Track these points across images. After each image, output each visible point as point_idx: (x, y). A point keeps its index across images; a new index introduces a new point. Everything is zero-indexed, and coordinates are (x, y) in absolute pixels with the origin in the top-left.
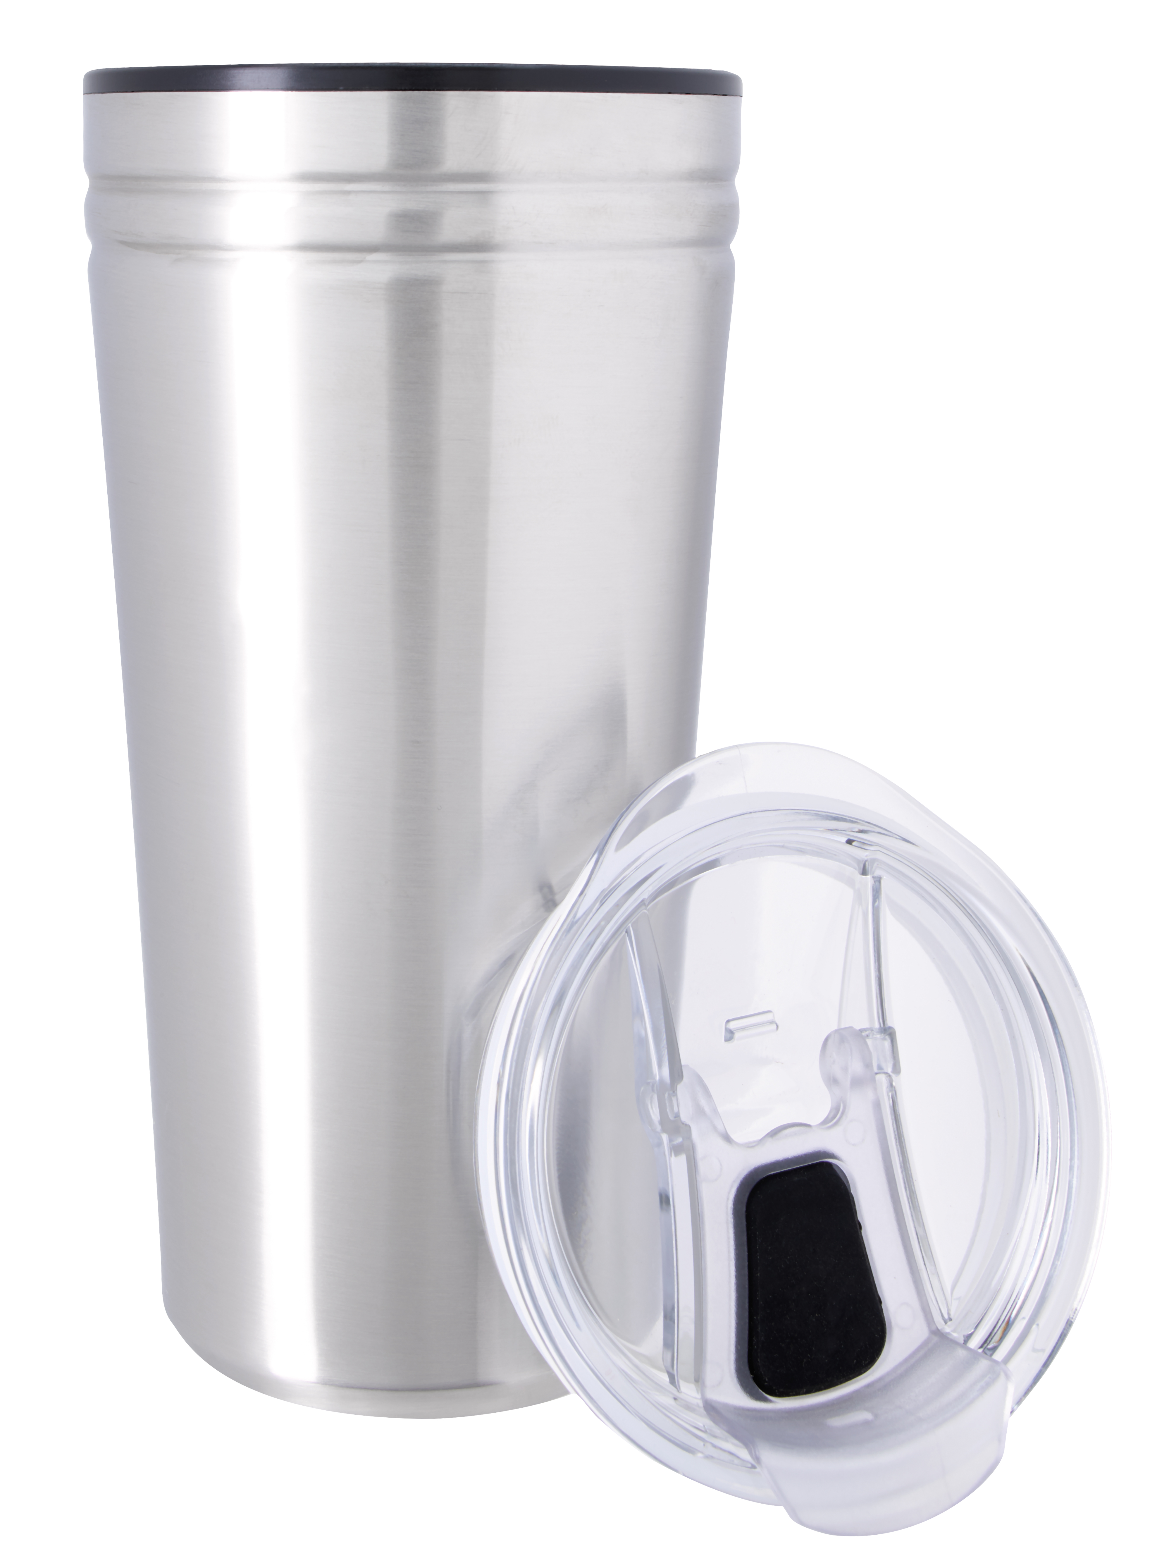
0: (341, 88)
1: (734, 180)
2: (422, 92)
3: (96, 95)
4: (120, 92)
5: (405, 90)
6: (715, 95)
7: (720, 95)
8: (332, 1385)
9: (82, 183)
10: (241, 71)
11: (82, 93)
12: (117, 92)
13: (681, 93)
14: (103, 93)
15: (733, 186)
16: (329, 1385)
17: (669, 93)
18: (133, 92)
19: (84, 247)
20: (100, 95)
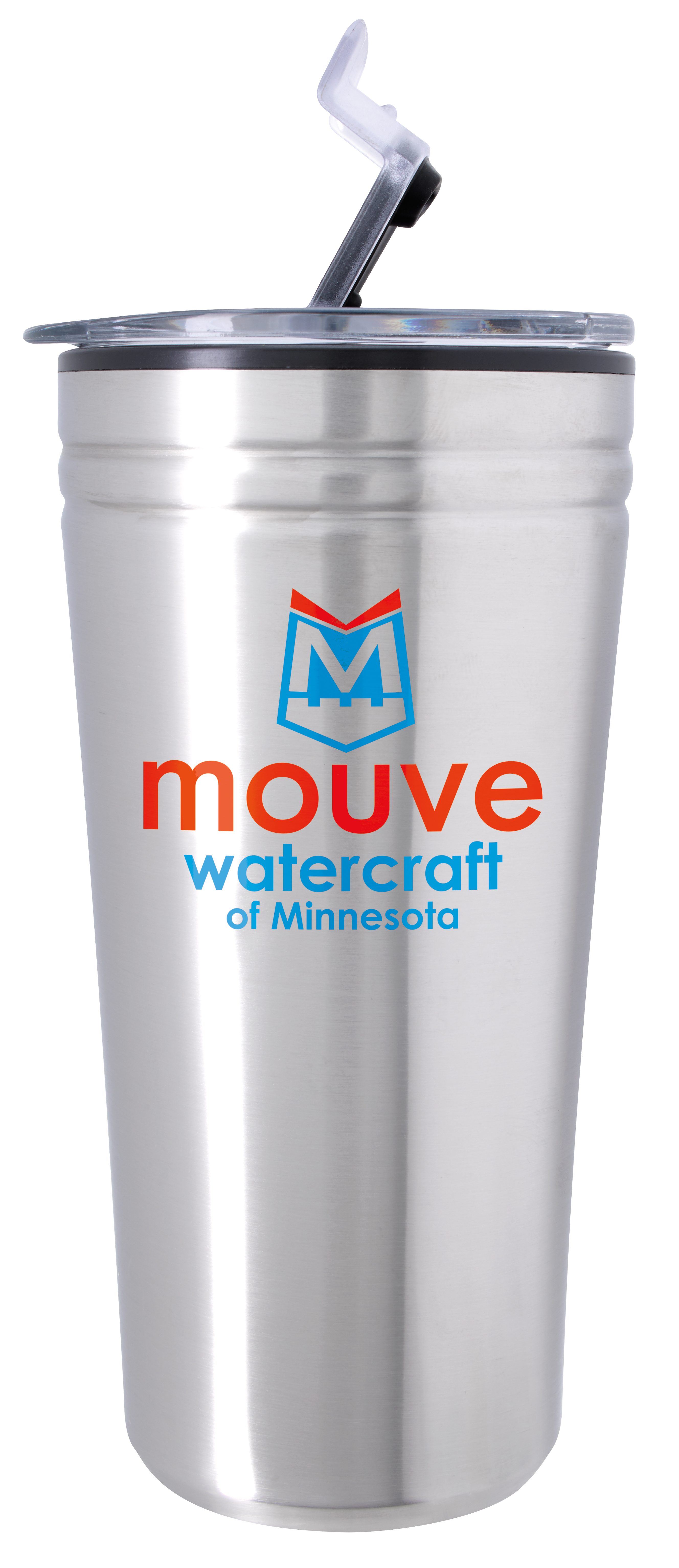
0: (288, 367)
1: (628, 448)
2: (359, 370)
3: (70, 373)
4: (92, 370)
5: (344, 369)
6: (613, 373)
7: (618, 374)
8: (276, 1504)
9: (56, 447)
10: (200, 352)
11: (57, 370)
12: (89, 370)
13: (584, 372)
14: (76, 371)
15: (628, 453)
16: (274, 1504)
17: (574, 372)
18: (103, 370)
19: (59, 502)
20: (74, 373)
